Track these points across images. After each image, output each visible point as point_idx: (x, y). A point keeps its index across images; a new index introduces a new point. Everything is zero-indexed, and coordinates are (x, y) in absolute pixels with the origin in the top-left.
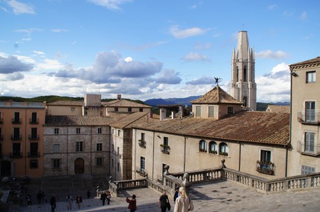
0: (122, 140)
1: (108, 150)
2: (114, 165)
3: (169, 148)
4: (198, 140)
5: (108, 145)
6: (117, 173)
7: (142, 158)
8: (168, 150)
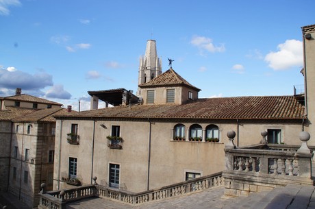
0: (36, 138)
1: (7, 155)
2: (18, 176)
3: (121, 140)
4: (171, 125)
5: (8, 148)
6: (23, 186)
7: (71, 159)
8: (120, 144)
